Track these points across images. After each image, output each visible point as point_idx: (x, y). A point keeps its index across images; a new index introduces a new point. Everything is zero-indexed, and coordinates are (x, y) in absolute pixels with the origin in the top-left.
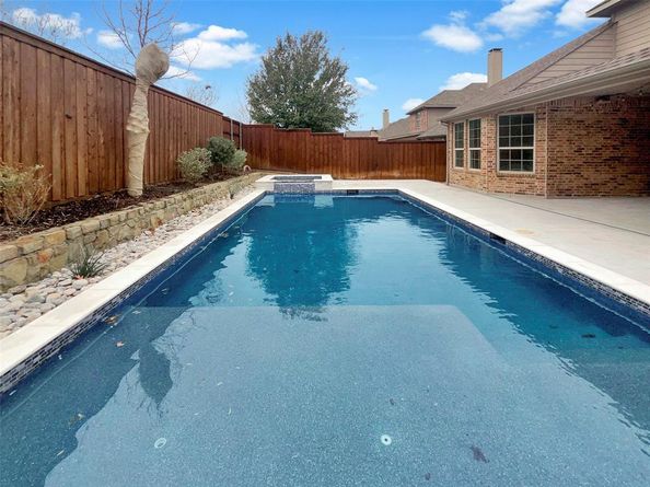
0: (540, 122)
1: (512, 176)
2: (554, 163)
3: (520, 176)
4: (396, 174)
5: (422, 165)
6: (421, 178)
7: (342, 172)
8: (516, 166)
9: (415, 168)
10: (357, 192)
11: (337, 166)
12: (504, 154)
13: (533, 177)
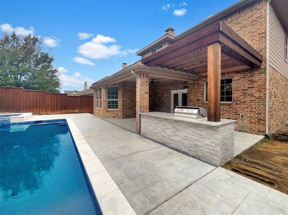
0: (120, 90)
1: (111, 111)
2: (124, 105)
3: (114, 111)
4: (77, 111)
5: (89, 107)
6: (87, 113)
7: (45, 111)
8: (113, 107)
9: (86, 108)
10: (41, 122)
11: (42, 108)
12: (109, 102)
13: (118, 111)
